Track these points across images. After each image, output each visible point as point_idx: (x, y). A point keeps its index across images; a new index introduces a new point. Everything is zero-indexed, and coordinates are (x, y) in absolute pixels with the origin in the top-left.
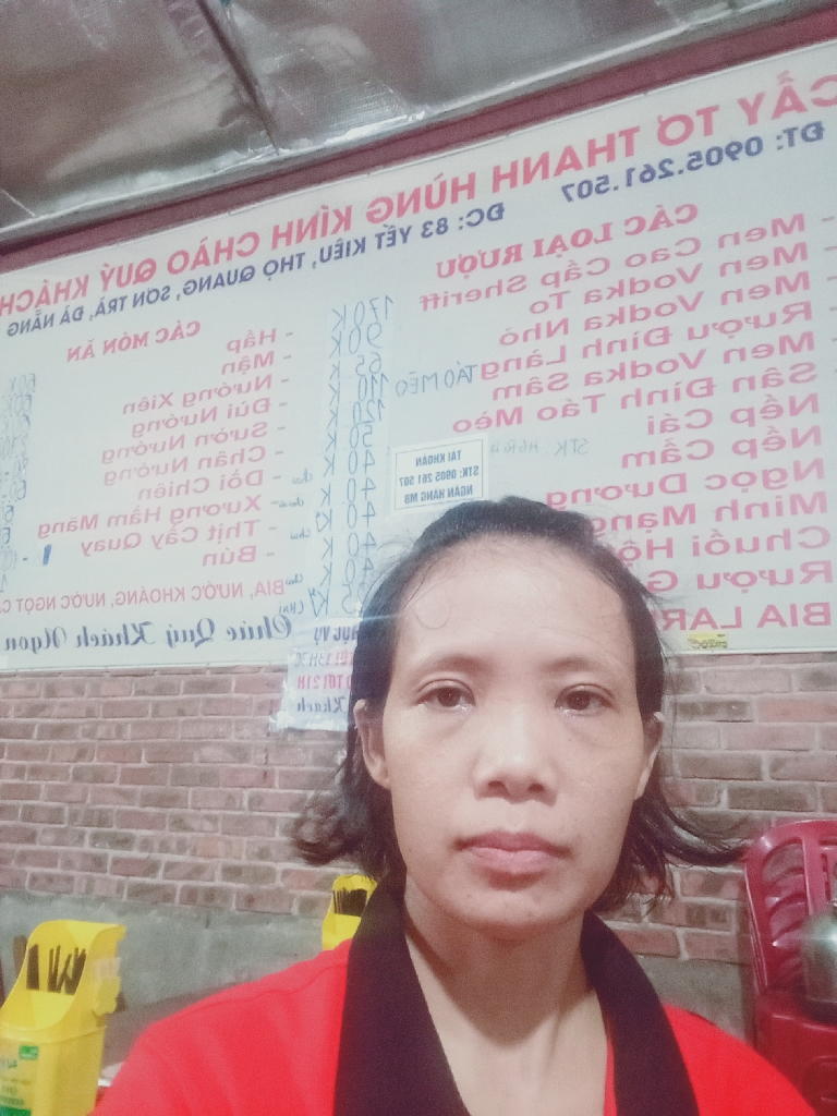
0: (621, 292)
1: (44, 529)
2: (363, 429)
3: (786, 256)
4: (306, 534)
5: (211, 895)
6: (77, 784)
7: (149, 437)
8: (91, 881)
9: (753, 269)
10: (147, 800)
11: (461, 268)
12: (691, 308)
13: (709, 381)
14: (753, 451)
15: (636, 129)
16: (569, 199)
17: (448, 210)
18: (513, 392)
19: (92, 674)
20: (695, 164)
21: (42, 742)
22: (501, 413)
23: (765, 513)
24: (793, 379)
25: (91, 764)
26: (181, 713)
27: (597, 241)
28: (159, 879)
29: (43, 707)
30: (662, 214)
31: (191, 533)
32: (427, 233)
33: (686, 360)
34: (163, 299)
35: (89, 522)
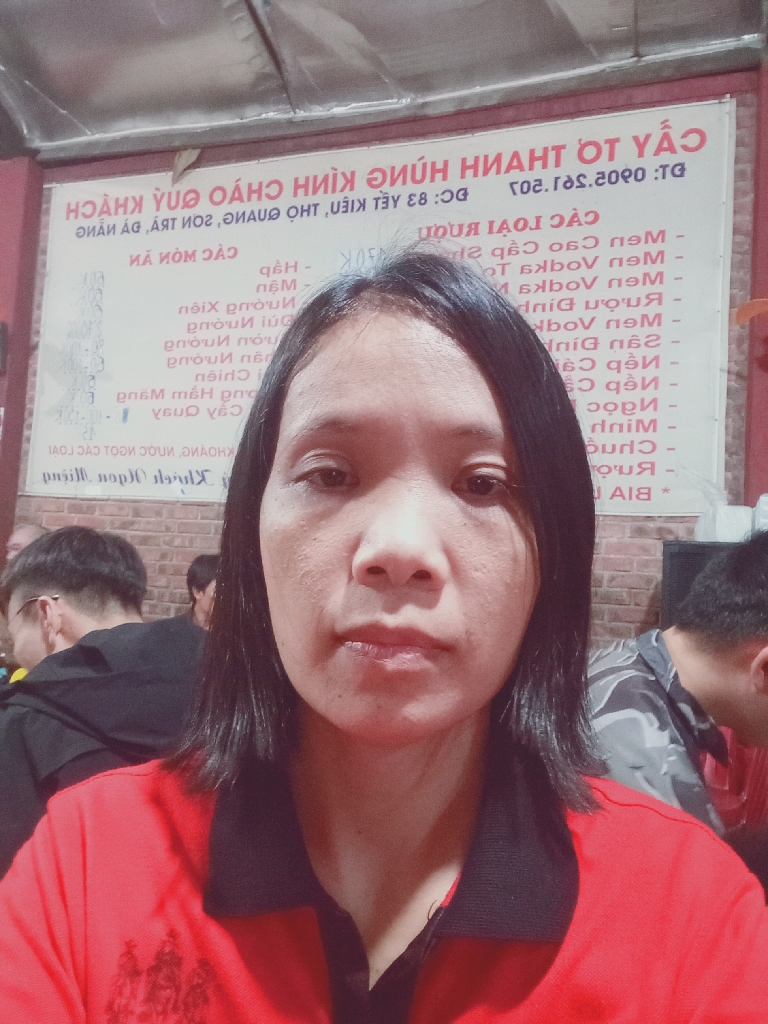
0: (545, 271)
1: (122, 396)
3: (652, 259)
7: (201, 334)
9: (630, 265)
11: (436, 236)
12: (588, 287)
13: (596, 339)
14: (618, 392)
15: (563, 147)
16: (514, 193)
17: (426, 187)
19: (166, 503)
20: (600, 181)
23: (621, 430)
24: (646, 344)
27: (531, 229)
29: (133, 523)
30: (575, 215)
31: (236, 410)
32: (411, 202)
33: (583, 323)
34: (207, 225)
35: (159, 394)
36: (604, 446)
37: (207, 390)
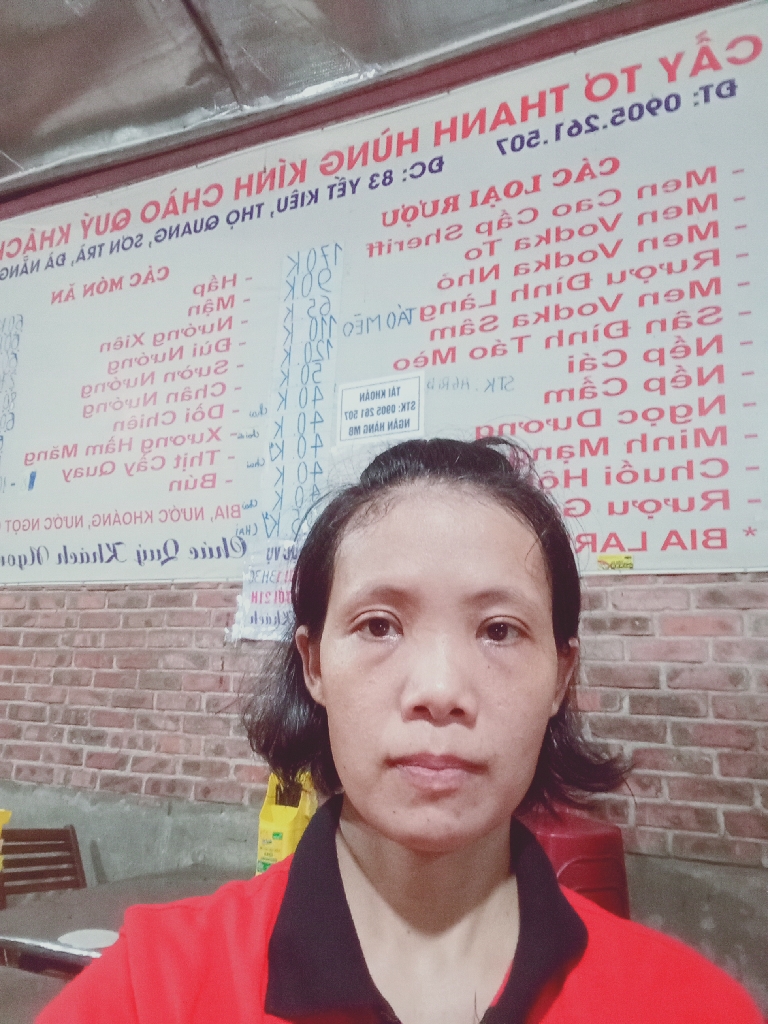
0: (548, 241)
1: (30, 457)
2: (313, 367)
3: (698, 206)
4: (261, 462)
5: (172, 786)
6: (56, 687)
8: (68, 773)
9: (667, 218)
10: (119, 702)
11: (404, 217)
12: (611, 255)
13: (625, 323)
14: (662, 390)
15: (566, 87)
16: (503, 152)
17: (394, 164)
18: (448, 333)
19: (71, 588)
20: (618, 120)
21: (26, 649)
22: (436, 353)
23: (671, 446)
24: (700, 321)
25: (69, 669)
26: (148, 624)
27: (527, 192)
28: (127, 772)
29: (28, 617)
30: (587, 166)
31: (160, 462)
32: (374, 185)
33: (604, 303)
34: (136, 246)
35: (70, 451)
36: (647, 472)
37: (126, 441)
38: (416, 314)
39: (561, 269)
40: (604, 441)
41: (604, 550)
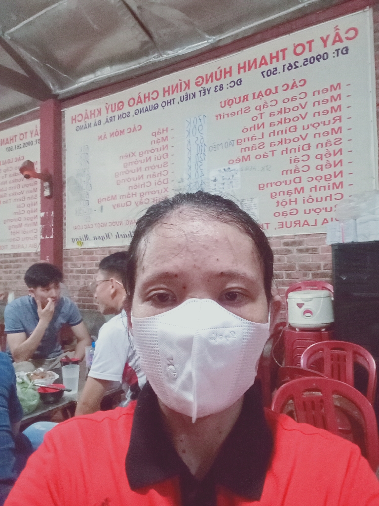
0: (281, 113)
1: (100, 200)
2: (199, 163)
3: (334, 99)
7: (130, 168)
9: (323, 104)
11: (228, 105)
12: (303, 118)
13: (309, 144)
14: (322, 169)
15: (286, 49)
16: (264, 77)
17: (222, 81)
18: (247, 149)
22: (243, 157)
23: (325, 189)
24: (335, 144)
27: (273, 93)
30: (295, 83)
33: (302, 137)
34: (128, 117)
35: (114, 198)
36: (317, 198)
37: (134, 193)
38: (235, 142)
39: (287, 124)
40: (302, 188)
41: (303, 226)
